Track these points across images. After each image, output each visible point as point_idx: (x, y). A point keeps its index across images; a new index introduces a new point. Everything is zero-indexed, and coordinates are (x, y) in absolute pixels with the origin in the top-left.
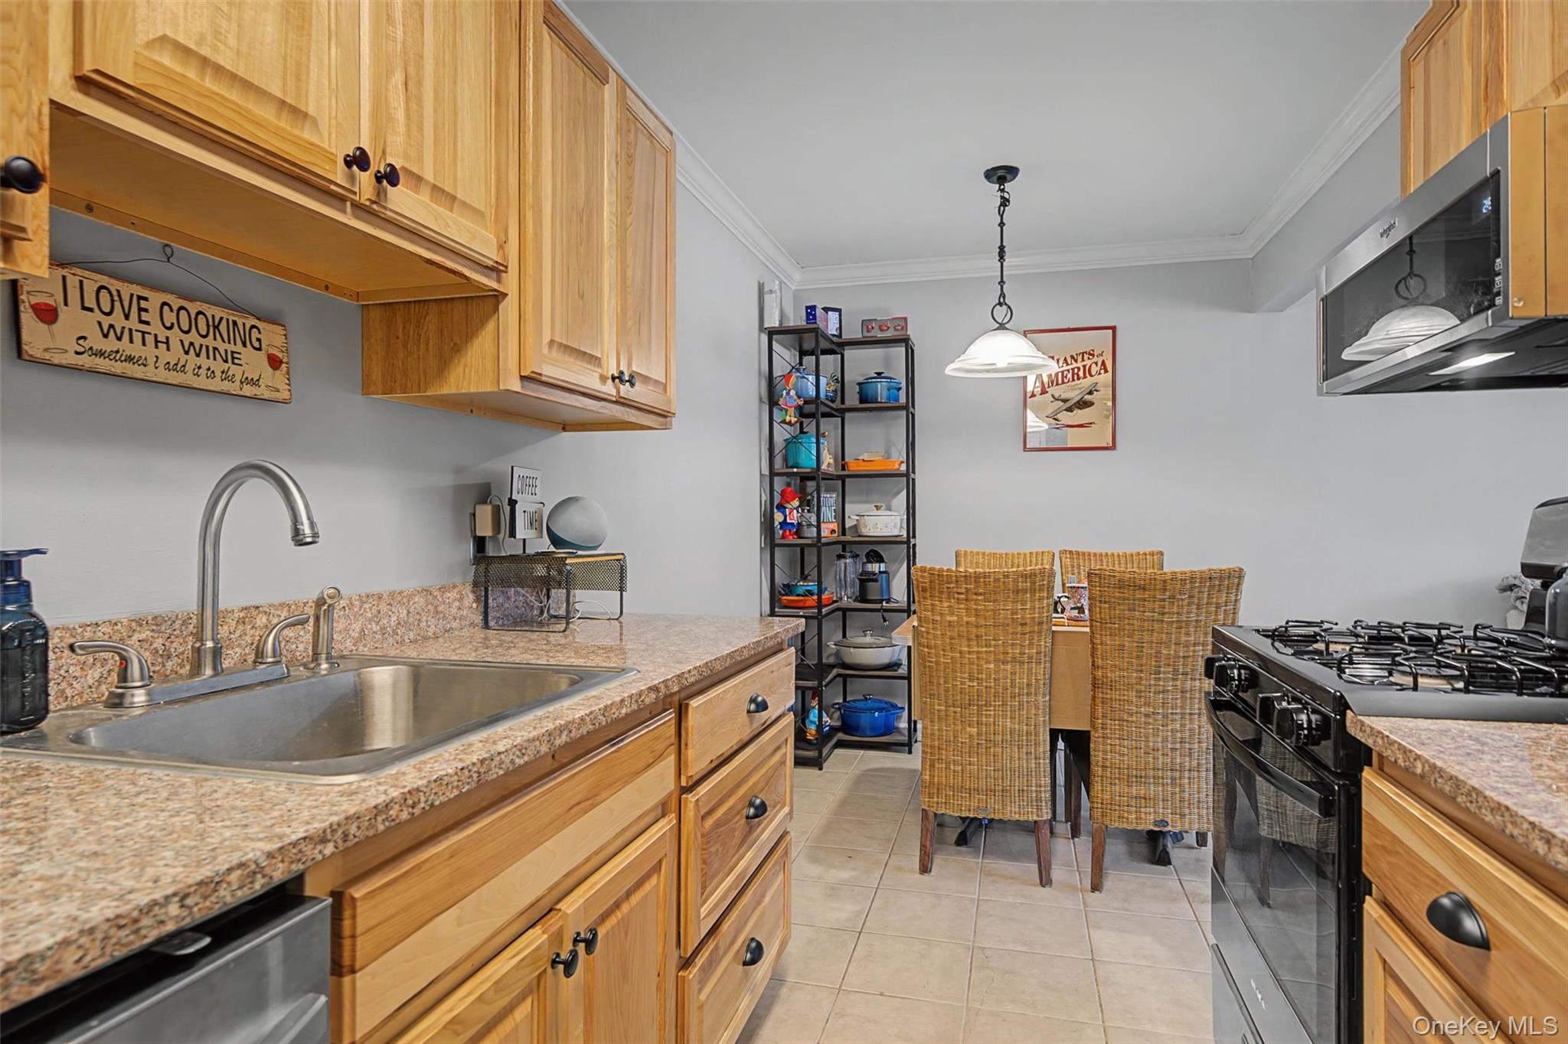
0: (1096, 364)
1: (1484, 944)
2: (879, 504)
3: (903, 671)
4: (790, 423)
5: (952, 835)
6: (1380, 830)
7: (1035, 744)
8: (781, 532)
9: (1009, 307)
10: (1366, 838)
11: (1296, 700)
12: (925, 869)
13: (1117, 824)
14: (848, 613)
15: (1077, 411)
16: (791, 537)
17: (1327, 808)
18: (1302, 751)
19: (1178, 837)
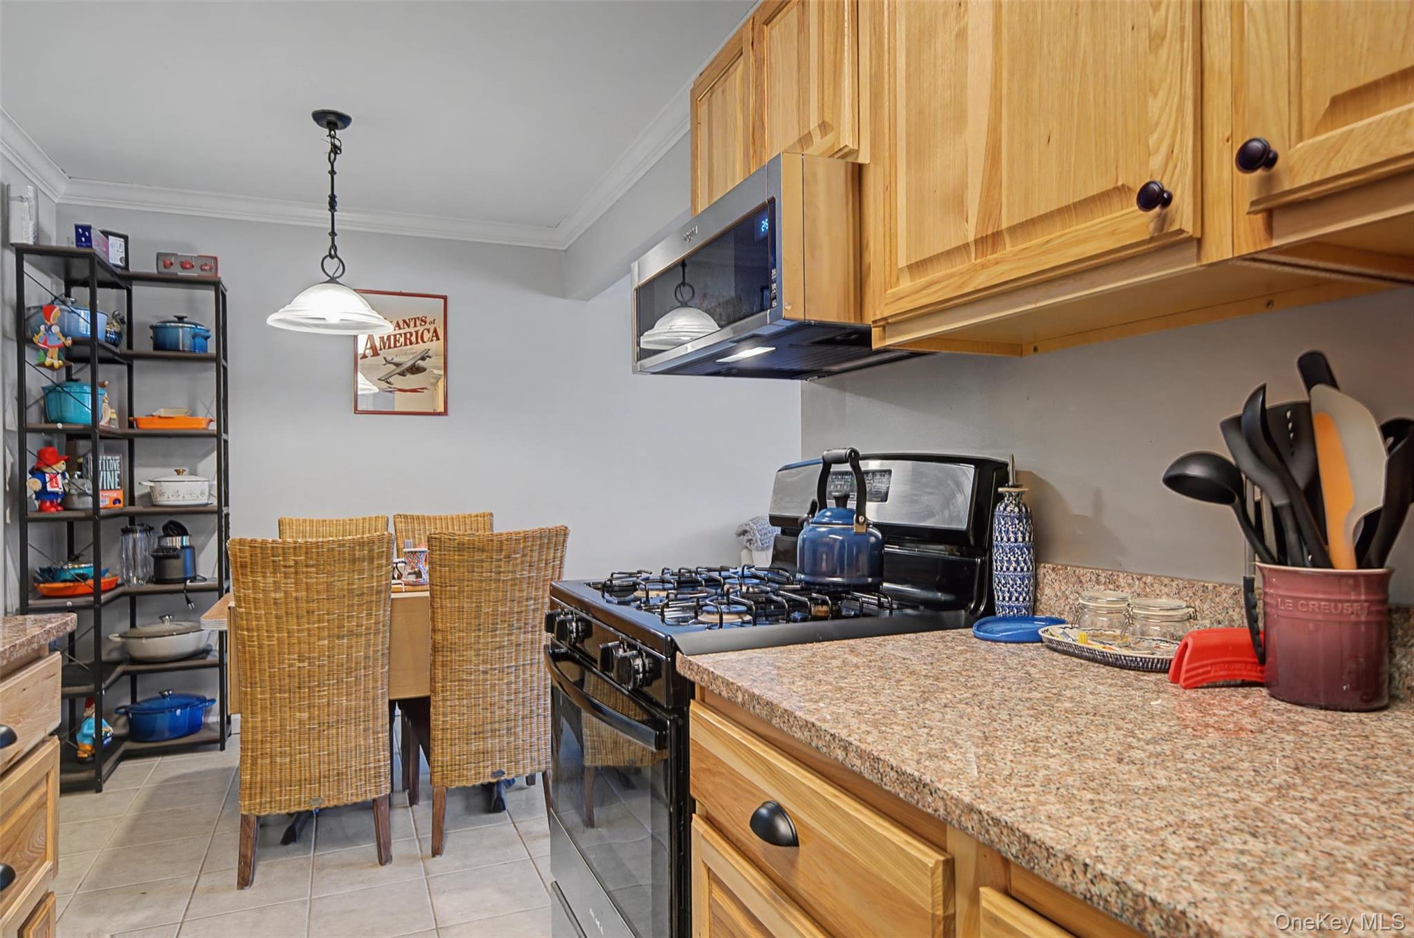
0: (428, 331)
1: (794, 842)
2: (181, 469)
3: (213, 657)
4: (51, 367)
5: (280, 834)
6: (706, 755)
7: (374, 718)
8: (37, 503)
9: (341, 261)
10: (693, 763)
11: (632, 647)
12: (244, 881)
13: (457, 784)
14: (137, 598)
15: (409, 376)
16: (53, 509)
17: (660, 743)
18: (637, 694)
19: (509, 783)
